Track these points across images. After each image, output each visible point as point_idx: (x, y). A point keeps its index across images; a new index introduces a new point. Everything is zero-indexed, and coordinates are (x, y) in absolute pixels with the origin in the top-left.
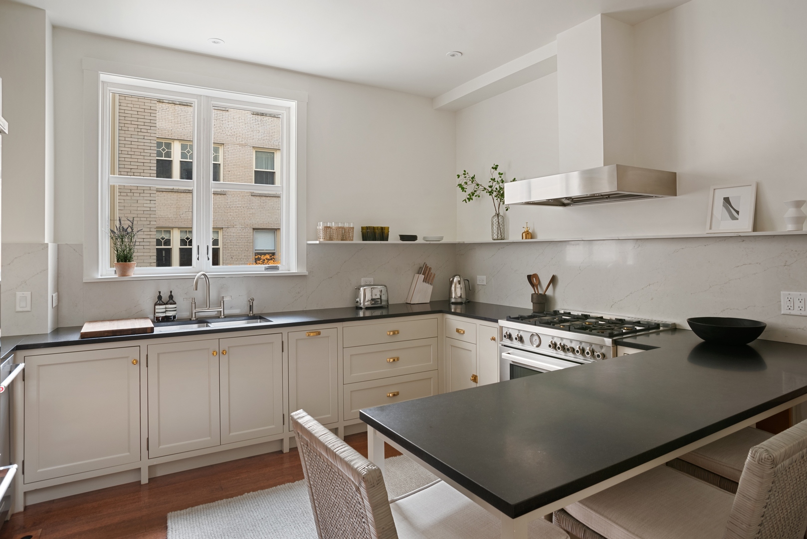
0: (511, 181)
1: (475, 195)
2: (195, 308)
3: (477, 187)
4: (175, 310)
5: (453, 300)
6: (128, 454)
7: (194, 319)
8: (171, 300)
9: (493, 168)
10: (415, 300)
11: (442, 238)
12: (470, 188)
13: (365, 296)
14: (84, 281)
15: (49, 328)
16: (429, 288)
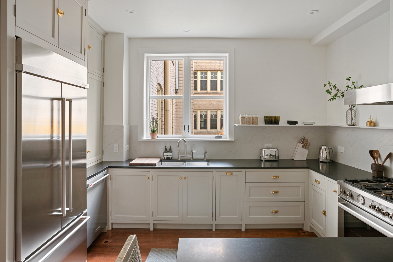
0: (360, 88)
1: (337, 96)
2: (180, 155)
3: (337, 92)
4: (172, 155)
5: (321, 160)
6: (146, 216)
7: (180, 160)
8: (170, 150)
9: (347, 79)
10: (296, 158)
11: (314, 123)
12: (334, 92)
13: (265, 154)
14: (138, 140)
15: (124, 159)
16: (306, 152)
